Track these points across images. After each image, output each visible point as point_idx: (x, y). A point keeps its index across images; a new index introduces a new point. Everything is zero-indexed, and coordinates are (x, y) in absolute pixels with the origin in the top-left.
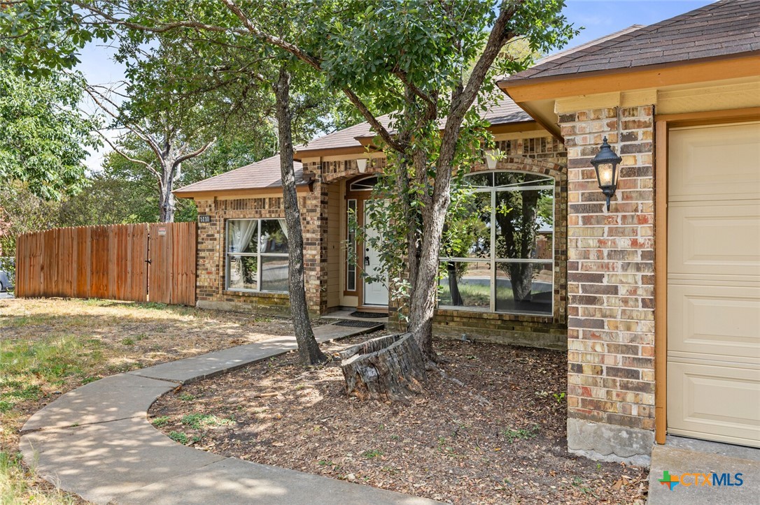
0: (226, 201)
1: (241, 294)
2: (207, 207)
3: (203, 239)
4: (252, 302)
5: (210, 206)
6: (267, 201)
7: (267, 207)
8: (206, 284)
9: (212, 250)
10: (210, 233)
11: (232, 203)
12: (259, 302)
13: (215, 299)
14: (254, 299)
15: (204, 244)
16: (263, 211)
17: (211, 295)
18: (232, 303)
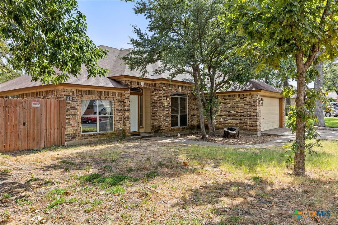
0: (82, 90)
1: (92, 135)
2: (71, 92)
3: (68, 109)
4: (97, 137)
5: (73, 92)
6: (103, 92)
7: (103, 95)
8: (71, 132)
9: (74, 115)
10: (72, 106)
11: (85, 92)
12: (101, 137)
13: (77, 139)
14: (99, 136)
15: (69, 112)
16: (102, 97)
17: (75, 138)
18: (87, 140)
